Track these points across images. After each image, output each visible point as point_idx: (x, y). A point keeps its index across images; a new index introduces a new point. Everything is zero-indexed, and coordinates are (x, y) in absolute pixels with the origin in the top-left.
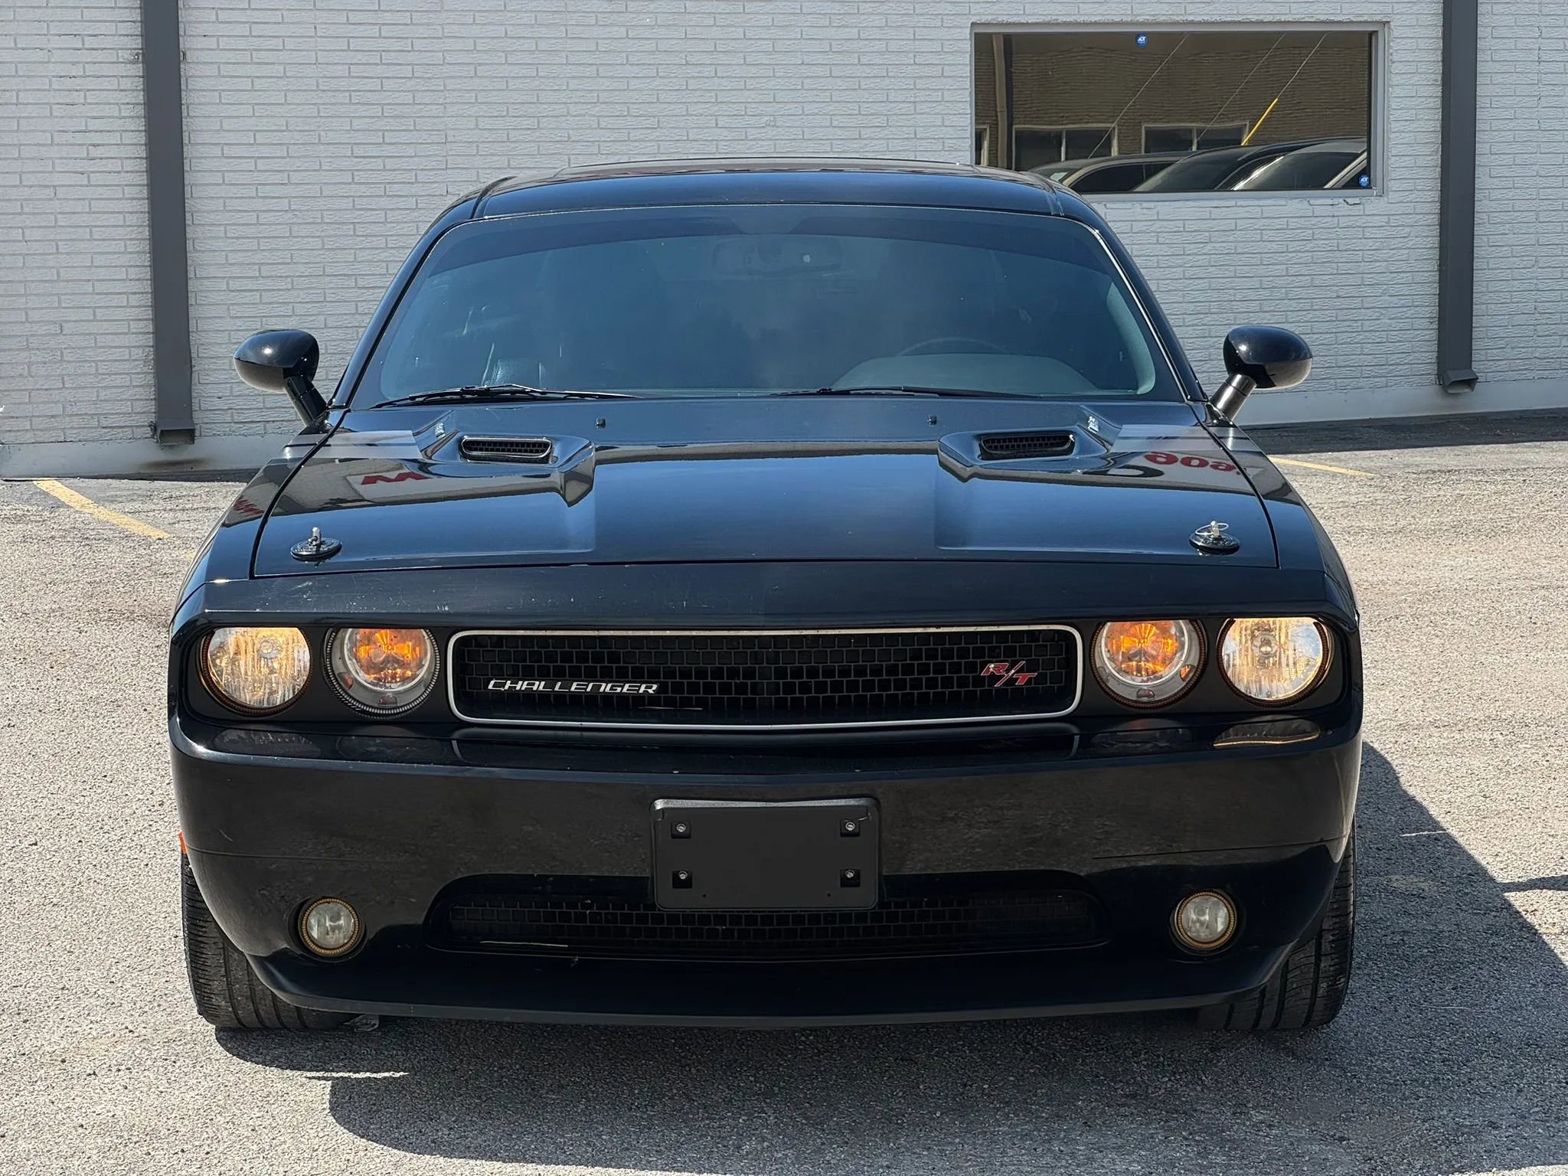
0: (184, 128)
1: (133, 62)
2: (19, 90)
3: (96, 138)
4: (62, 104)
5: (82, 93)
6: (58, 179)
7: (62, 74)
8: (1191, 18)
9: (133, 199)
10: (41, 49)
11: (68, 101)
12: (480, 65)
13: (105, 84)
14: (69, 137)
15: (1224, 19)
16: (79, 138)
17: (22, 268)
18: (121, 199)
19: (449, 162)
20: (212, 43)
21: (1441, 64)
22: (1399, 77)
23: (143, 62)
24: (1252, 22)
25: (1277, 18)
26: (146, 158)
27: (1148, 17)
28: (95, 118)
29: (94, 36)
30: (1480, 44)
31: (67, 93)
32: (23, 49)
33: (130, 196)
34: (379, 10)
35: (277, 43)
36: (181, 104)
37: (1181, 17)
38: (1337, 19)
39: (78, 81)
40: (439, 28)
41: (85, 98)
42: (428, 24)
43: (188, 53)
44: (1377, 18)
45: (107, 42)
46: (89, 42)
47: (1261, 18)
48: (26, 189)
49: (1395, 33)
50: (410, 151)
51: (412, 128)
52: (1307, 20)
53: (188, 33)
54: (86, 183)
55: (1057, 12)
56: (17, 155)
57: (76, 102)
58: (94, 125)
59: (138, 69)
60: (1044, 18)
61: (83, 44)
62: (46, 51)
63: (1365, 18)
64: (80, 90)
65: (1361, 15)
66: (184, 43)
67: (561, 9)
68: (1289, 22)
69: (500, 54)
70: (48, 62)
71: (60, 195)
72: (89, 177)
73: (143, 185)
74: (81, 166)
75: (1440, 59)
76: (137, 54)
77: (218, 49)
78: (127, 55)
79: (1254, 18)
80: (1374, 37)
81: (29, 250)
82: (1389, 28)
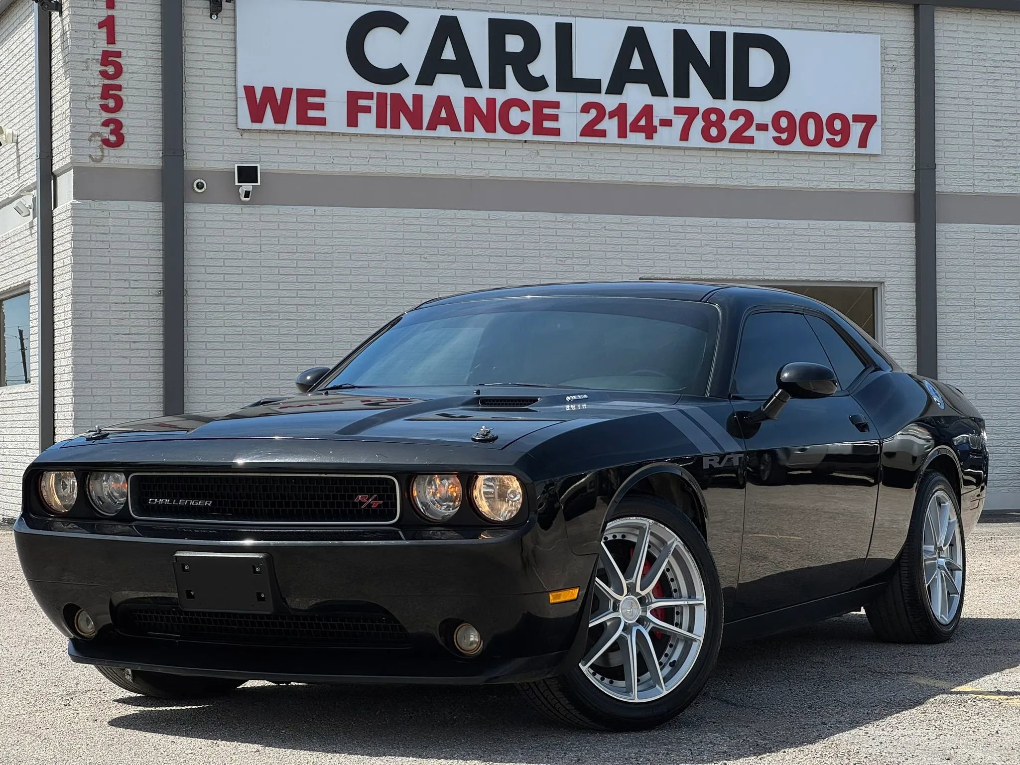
0: (185, 332)
1: (158, 296)
2: (93, 310)
3: (136, 338)
4: (116, 318)
5: (128, 313)
6: (112, 361)
7: (117, 302)
8: (767, 278)
9: (154, 372)
10: (106, 288)
11: (120, 317)
12: (353, 298)
13: (141, 307)
14: (119, 337)
15: (787, 278)
16: (125, 338)
17: (91, 411)
18: (148, 372)
19: (334, 353)
20: (202, 285)
21: (915, 307)
22: (890, 314)
23: (163, 296)
24: (803, 281)
25: (818, 279)
26: (163, 350)
27: (742, 277)
28: (135, 326)
29: (136, 281)
30: (939, 295)
31: (119, 312)
32: (96, 287)
33: (153, 371)
34: (297, 267)
35: (239, 285)
36: (184, 319)
37: (761, 277)
38: (853, 280)
39: (127, 306)
40: (331, 277)
41: (130, 316)
42: (324, 275)
43: (189, 291)
44: (878, 280)
45: (141, 284)
46: (133, 284)
47: (808, 278)
48: (95, 366)
49: (888, 289)
50: (312, 346)
51: (314, 333)
52: (835, 280)
53: (189, 279)
54: (128, 363)
55: (688, 273)
56: (90, 347)
57: (124, 317)
58: (134, 331)
59: (160, 299)
60: (681, 276)
61: (130, 285)
62: (108, 289)
63: (869, 280)
64: (127, 311)
65: (867, 278)
66: (187, 285)
67: (401, 267)
68: (824, 281)
69: (365, 292)
70: (109, 295)
71: (113, 370)
72: (130, 360)
73: (161, 365)
74: (126, 354)
75: (915, 304)
76: (160, 291)
77: (206, 288)
78: (155, 292)
79: (804, 278)
80: (875, 291)
81: (95, 400)
82: (884, 286)
